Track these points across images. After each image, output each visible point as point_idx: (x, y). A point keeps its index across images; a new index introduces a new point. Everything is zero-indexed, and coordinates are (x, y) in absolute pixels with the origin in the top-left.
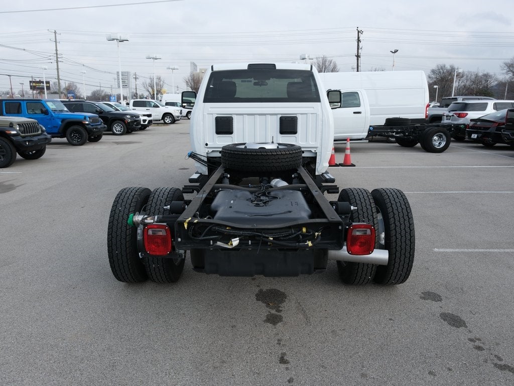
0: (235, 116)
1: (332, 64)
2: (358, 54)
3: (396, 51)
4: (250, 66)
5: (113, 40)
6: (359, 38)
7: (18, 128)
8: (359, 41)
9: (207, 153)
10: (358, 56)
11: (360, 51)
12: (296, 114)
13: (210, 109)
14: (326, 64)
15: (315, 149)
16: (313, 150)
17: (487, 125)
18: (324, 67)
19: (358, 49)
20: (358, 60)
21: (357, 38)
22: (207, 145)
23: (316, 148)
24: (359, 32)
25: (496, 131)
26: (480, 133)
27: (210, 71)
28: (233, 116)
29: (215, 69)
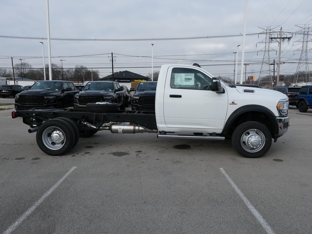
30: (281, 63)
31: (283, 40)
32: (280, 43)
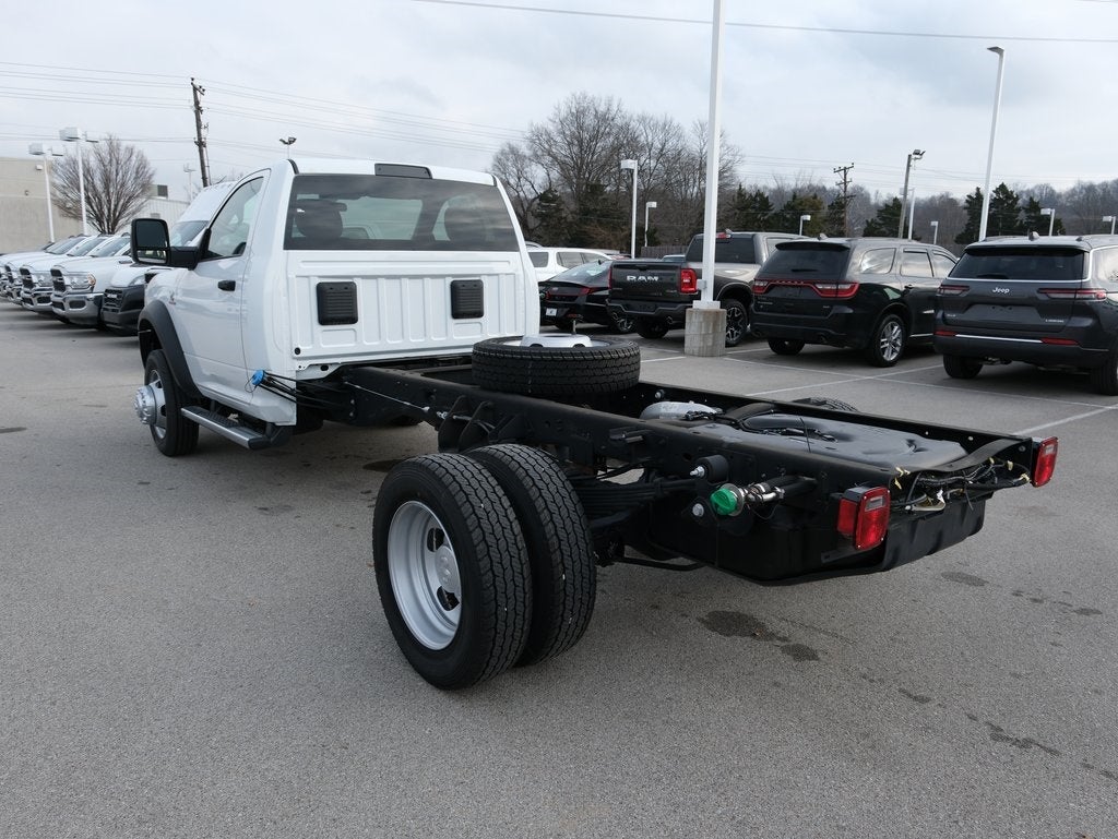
0: (363, 280)
1: (134, 158)
2: (200, 139)
3: (291, 141)
4: (380, 167)
6: (197, 103)
8: (198, 110)
9: (297, 371)
10: (201, 144)
11: (203, 132)
12: (479, 275)
13: (302, 265)
14: (121, 157)
17: (569, 292)
18: (114, 161)
19: (199, 127)
20: (201, 152)
21: (193, 103)
22: (298, 351)
24: (195, 89)
25: (588, 301)
26: (566, 306)
27: (292, 175)
28: (356, 281)
29: (302, 170)
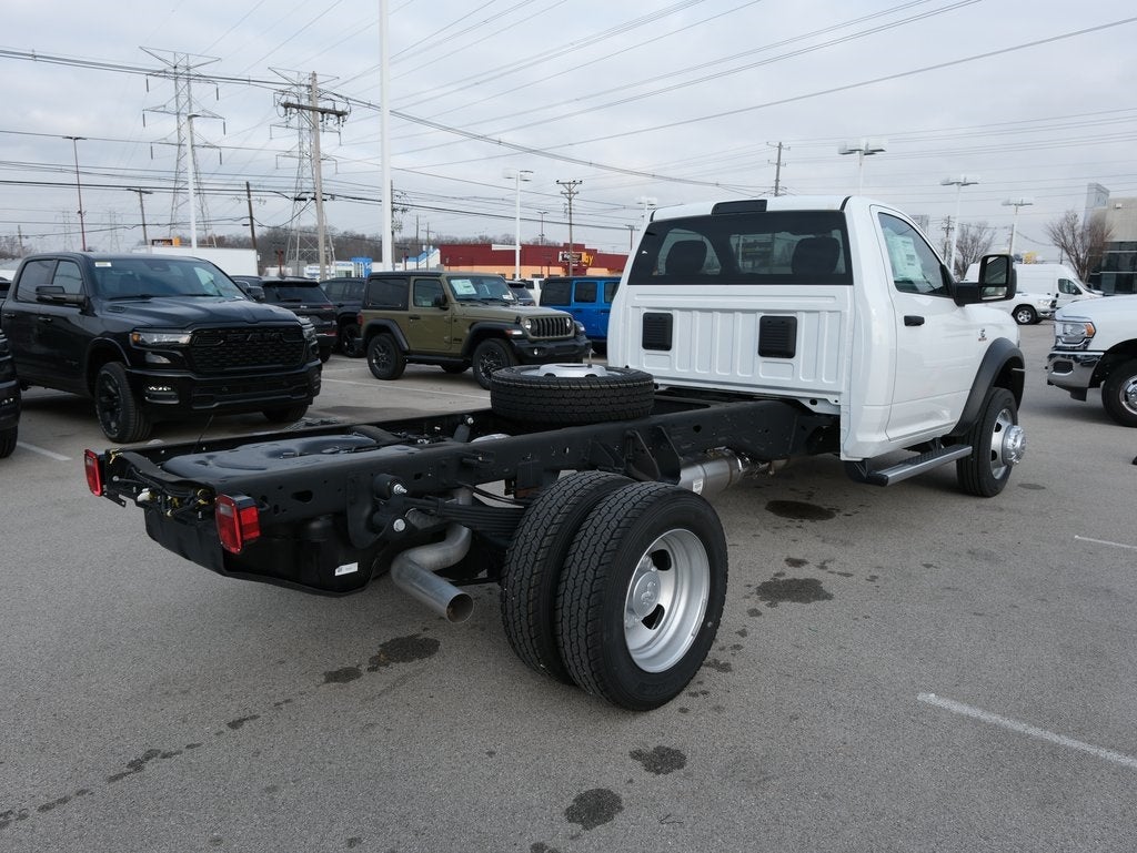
0: (678, 312)
4: (718, 207)
5: (852, 152)
7: (529, 327)
12: (795, 312)
13: (636, 298)
15: (837, 398)
16: (831, 399)
23: (839, 393)
27: (649, 222)
28: (674, 313)
29: (656, 218)
30: (325, 197)
31: (323, 117)
32: (314, 129)
